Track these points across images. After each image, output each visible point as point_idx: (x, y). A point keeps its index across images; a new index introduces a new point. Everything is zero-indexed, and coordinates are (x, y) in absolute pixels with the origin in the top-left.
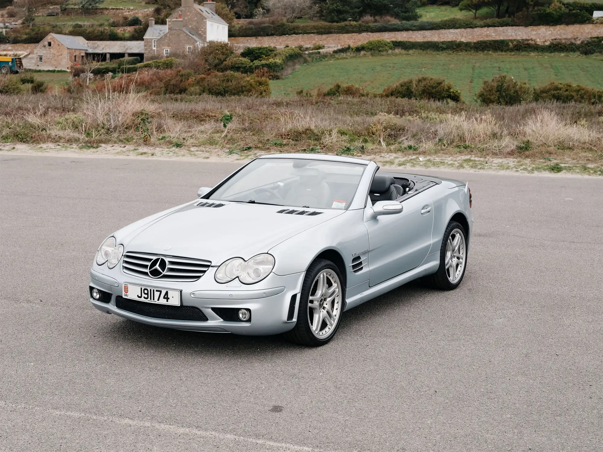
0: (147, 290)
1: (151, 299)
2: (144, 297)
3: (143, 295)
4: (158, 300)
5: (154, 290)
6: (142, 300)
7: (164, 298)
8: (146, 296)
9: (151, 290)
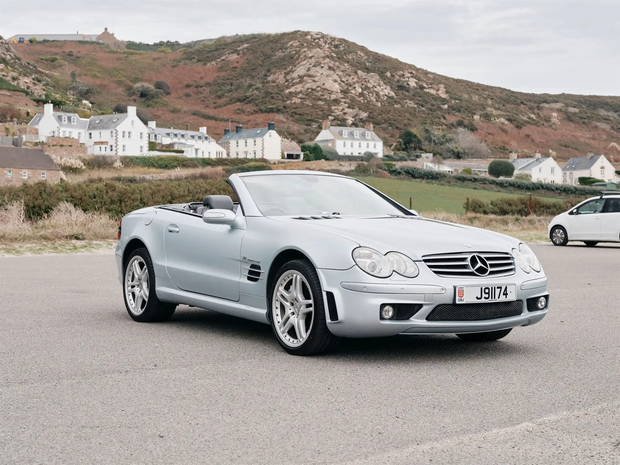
0: (488, 288)
1: (492, 298)
2: (485, 298)
3: (484, 295)
4: (499, 298)
5: (495, 288)
6: (483, 301)
7: (504, 294)
8: (487, 296)
9: (492, 288)
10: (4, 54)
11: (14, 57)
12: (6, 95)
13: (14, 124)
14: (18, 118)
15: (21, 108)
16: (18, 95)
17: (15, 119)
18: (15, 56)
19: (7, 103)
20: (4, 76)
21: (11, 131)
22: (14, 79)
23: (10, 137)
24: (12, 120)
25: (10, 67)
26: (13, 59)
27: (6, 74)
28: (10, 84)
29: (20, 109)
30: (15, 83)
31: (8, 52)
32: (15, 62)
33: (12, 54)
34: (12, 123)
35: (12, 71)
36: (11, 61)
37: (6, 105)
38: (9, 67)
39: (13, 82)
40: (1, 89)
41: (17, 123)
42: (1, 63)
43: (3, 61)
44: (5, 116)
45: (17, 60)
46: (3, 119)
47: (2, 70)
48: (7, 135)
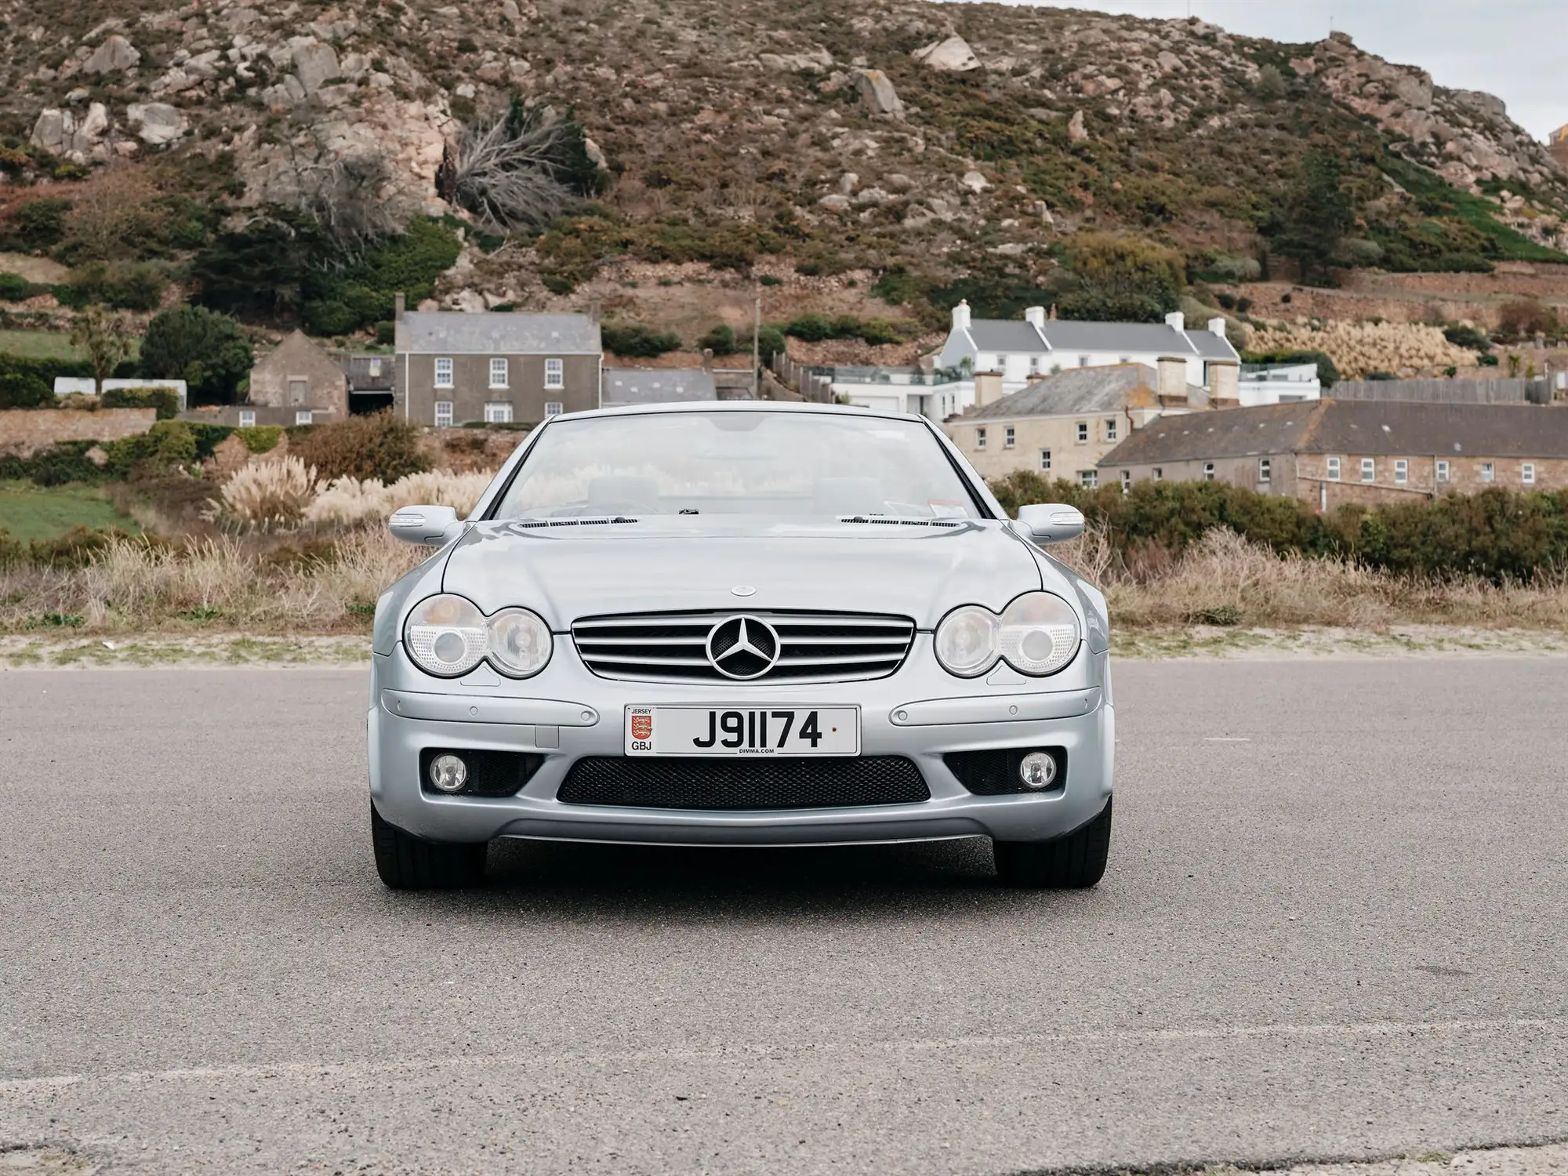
10: (1525, 171)
11: (1550, 177)
12: (1522, 274)
13: (1537, 347)
14: (1548, 332)
15: (1559, 305)
16: (1556, 273)
17: (1540, 334)
18: (1554, 173)
19: (1525, 295)
20: (1521, 225)
21: (1525, 362)
22: (1547, 232)
23: (1521, 378)
24: (1531, 337)
25: (1541, 202)
26: (1547, 180)
27: (1526, 221)
28: (1536, 245)
29: (1554, 309)
30: (1550, 243)
31: (1538, 167)
32: (1553, 189)
33: (1545, 170)
34: (1531, 344)
35: (1542, 212)
36: (1544, 188)
37: (1521, 299)
38: (1535, 203)
39: (1546, 239)
40: (1511, 259)
41: (1545, 344)
42: (1514, 194)
43: (1521, 188)
44: (1514, 326)
45: (1558, 184)
46: (1508, 333)
47: (1517, 212)
48: (1513, 375)
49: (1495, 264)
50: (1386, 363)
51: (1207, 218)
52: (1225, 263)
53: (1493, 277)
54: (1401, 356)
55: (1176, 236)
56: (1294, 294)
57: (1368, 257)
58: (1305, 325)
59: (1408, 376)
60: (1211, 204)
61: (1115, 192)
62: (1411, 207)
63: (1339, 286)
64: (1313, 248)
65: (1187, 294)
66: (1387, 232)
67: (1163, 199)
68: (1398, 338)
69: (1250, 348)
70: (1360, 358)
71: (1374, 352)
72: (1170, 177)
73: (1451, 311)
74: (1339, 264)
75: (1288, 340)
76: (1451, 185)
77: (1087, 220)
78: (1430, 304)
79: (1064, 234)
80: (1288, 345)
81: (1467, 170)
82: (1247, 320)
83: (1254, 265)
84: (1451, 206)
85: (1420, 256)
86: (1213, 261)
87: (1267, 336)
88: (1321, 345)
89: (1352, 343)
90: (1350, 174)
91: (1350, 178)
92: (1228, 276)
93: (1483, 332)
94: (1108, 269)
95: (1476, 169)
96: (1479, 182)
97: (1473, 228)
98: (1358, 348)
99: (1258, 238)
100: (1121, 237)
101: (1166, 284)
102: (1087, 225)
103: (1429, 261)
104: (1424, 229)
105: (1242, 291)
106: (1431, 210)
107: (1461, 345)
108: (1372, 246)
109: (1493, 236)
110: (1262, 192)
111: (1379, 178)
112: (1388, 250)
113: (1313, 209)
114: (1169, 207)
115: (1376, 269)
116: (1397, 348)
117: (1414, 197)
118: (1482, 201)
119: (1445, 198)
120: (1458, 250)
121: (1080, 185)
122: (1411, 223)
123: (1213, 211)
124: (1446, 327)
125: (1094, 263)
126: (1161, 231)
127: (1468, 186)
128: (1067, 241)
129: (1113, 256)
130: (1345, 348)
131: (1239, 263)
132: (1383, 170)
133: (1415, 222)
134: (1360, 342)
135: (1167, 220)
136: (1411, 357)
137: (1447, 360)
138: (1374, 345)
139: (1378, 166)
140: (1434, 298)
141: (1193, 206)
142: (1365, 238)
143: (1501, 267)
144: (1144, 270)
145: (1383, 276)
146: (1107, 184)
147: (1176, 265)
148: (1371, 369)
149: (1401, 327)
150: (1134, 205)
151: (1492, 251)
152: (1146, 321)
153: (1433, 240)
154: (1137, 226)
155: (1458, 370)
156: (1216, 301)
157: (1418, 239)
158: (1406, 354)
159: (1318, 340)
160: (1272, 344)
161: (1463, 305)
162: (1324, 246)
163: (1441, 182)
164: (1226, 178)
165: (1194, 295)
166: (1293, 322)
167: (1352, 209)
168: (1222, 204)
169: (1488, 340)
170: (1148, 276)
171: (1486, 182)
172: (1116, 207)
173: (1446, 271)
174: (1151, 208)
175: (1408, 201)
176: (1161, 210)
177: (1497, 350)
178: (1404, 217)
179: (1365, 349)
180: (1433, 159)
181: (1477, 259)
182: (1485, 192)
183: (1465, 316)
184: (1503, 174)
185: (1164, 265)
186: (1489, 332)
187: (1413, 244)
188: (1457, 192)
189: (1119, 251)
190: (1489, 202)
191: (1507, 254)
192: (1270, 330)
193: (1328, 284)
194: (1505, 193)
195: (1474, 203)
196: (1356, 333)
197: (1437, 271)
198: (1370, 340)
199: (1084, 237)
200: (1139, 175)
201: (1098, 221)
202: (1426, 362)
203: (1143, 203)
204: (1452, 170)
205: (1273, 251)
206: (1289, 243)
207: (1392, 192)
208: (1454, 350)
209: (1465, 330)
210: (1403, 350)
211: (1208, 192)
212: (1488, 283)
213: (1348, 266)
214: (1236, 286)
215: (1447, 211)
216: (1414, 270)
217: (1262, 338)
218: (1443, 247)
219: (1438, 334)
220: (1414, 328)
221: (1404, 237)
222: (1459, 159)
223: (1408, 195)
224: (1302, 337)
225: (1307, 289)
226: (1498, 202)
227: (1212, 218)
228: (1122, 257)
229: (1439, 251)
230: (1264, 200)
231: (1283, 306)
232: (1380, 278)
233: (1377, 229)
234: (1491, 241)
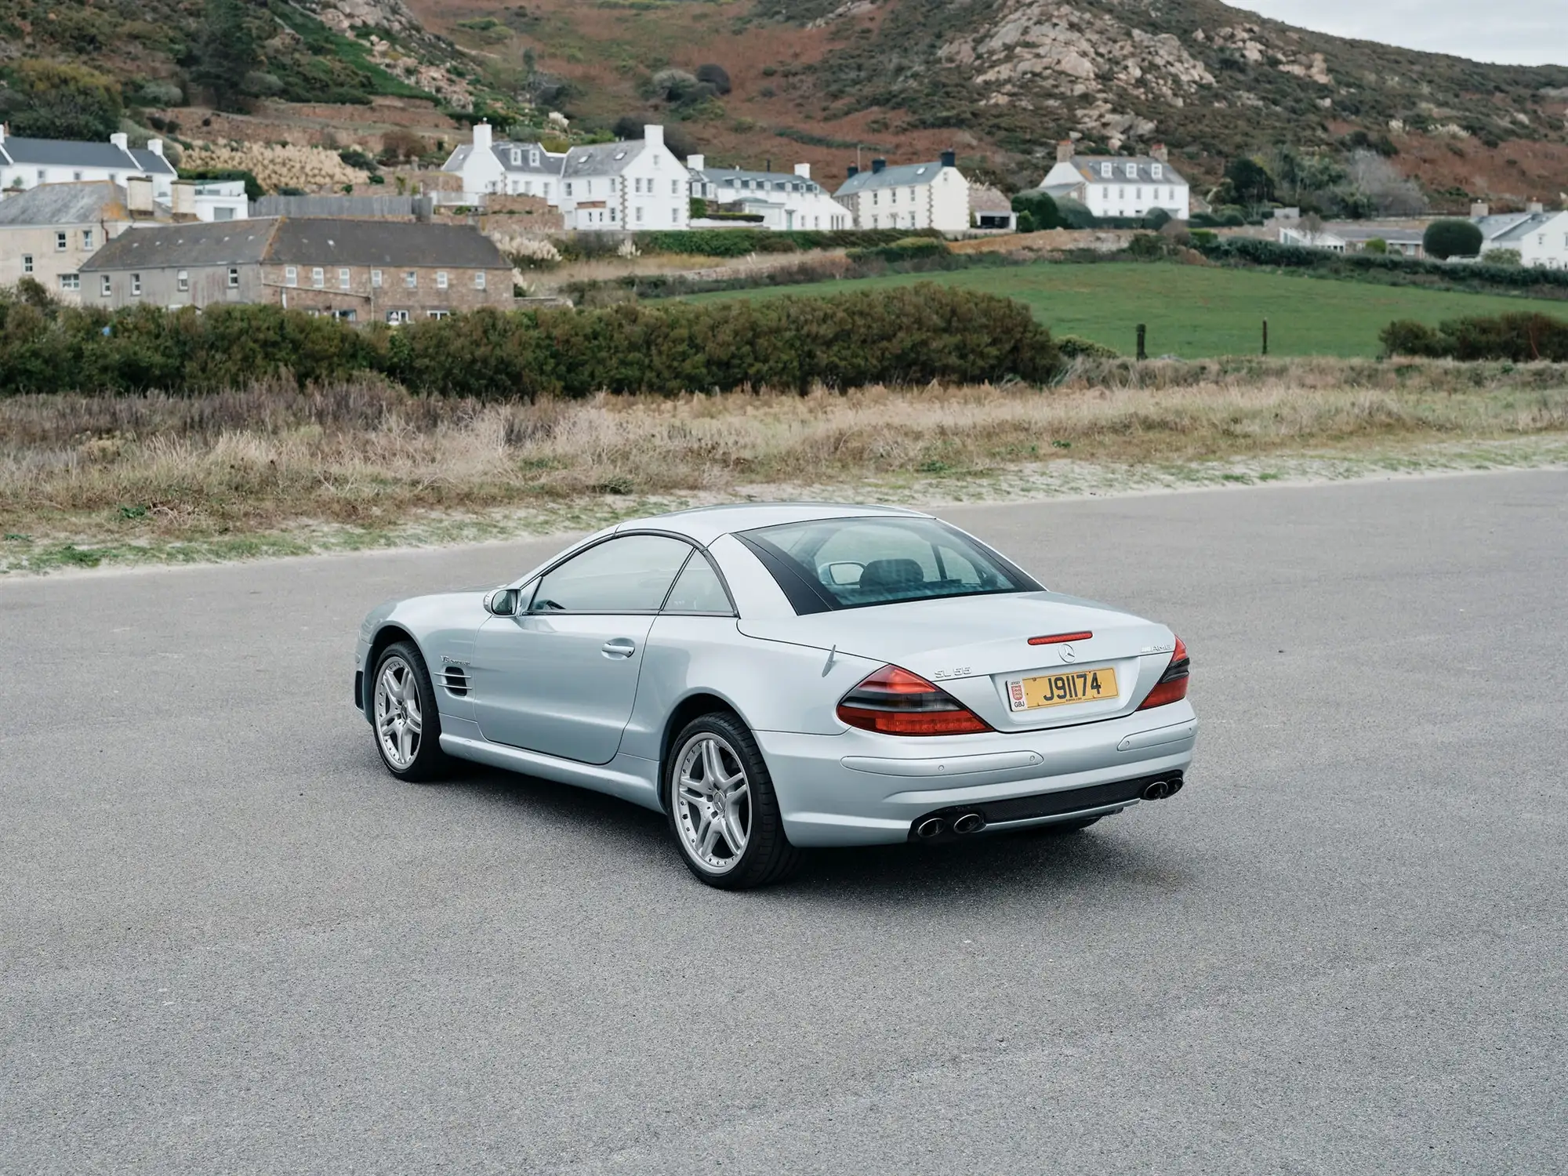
10: (388, 20)
11: (408, 26)
12: (395, 107)
13: (413, 169)
14: (421, 157)
16: (419, 107)
17: (415, 158)
18: (410, 22)
19: (397, 124)
20: (388, 66)
21: (410, 183)
22: (409, 72)
23: (407, 195)
24: (408, 162)
25: (403, 47)
27: (392, 62)
28: (401, 84)
29: (423, 137)
30: (412, 81)
31: (398, 17)
32: (410, 36)
33: (403, 20)
34: (408, 167)
35: (404, 55)
36: (403, 35)
37: (397, 129)
38: (398, 47)
39: (408, 78)
40: (384, 95)
41: (420, 167)
42: (381, 39)
43: (386, 34)
44: (395, 151)
45: (414, 32)
46: (389, 157)
47: (384, 54)
48: (400, 193)
49: (372, 97)
50: (295, 180)
51: (131, 49)
52: (152, 89)
53: (373, 109)
54: (307, 175)
55: (108, 65)
56: (213, 119)
57: (270, 88)
58: (225, 146)
59: (313, 192)
60: (134, 37)
61: (51, 22)
62: (300, 46)
63: (248, 113)
64: (227, 80)
65: (124, 116)
66: (284, 67)
67: (94, 31)
68: (303, 159)
69: (183, 166)
70: (273, 175)
71: (284, 171)
72: (96, 10)
73: (344, 137)
74: (249, 94)
75: (212, 159)
76: (330, 29)
77: (29, 46)
78: (326, 131)
79: (10, 58)
80: (213, 162)
81: (342, 17)
82: (176, 140)
83: (176, 92)
84: (333, 47)
85: (313, 89)
86: (142, 87)
87: (195, 154)
88: (240, 163)
89: (266, 162)
90: (248, 15)
91: (248, 19)
92: (155, 101)
93: (371, 156)
94: (53, 92)
95: (350, 16)
96: (352, 27)
97: (353, 67)
98: (271, 167)
99: (178, 68)
100: (62, 64)
101: (105, 107)
102: (31, 52)
103: (319, 93)
104: (314, 66)
105: (169, 115)
106: (317, 50)
107: (354, 166)
108: (273, 79)
109: (369, 74)
110: (175, 28)
111: (272, 20)
112: (287, 83)
113: (226, 46)
114: (101, 38)
115: (276, 98)
116: (303, 168)
117: (302, 38)
118: (356, 44)
119: (327, 40)
120: (342, 85)
121: (19, 15)
122: (304, 60)
123: (137, 42)
124: (340, 151)
125: (41, 86)
126: (93, 59)
127: (344, 31)
128: (14, 65)
129: (57, 80)
130: (260, 167)
131: (163, 90)
132: (274, 13)
133: (305, 58)
134: (272, 161)
135: (98, 49)
136: (314, 176)
137: (344, 179)
138: (284, 164)
139: (270, 9)
140: (328, 126)
141: (119, 37)
142: (269, 72)
143: (378, 101)
144: (86, 94)
145: (283, 105)
146: (42, 15)
147: (113, 90)
148: (283, 185)
149: (304, 149)
150: (68, 34)
151: (368, 86)
152: (90, 140)
153: (322, 76)
154: (72, 54)
155: (354, 188)
156: (149, 123)
157: (310, 75)
158: (310, 173)
159: (237, 160)
160: (199, 162)
161: (352, 132)
162: (236, 78)
163: (322, 26)
164: (144, 13)
165: (130, 117)
166: (215, 143)
167: (254, 46)
168: (144, 37)
169: (375, 162)
170: (90, 100)
171: (358, 28)
172: (52, 35)
173: (335, 102)
174: (83, 38)
175: (298, 41)
176: (92, 40)
177: (383, 171)
178: (297, 55)
179: (277, 168)
180: (314, 6)
181: (359, 93)
182: (358, 36)
183: (354, 142)
184: (371, 22)
185: (102, 90)
186: (375, 155)
187: (306, 79)
188: (335, 35)
189: (63, 76)
190: (361, 45)
191: (380, 90)
192: (197, 150)
193: (240, 111)
194: (374, 38)
195: (351, 45)
196: (268, 154)
197: (326, 102)
198: (280, 160)
199: (29, 63)
200: (68, 8)
201: (38, 47)
202: (328, 180)
203: (76, 33)
204: (330, 16)
205: (193, 80)
206: (208, 75)
207: (283, 33)
208: (349, 170)
209: (356, 153)
210: (307, 169)
211: (129, 26)
212: (368, 114)
213: (257, 96)
214: (163, 110)
215: (329, 52)
216: (308, 101)
217: (190, 156)
218: (330, 83)
219: (334, 156)
220: (315, 150)
221: (298, 73)
222: (335, 7)
223: (297, 36)
224: (224, 157)
225: (224, 114)
226: (368, 44)
227: (136, 48)
228: (65, 81)
229: (327, 86)
230: (179, 35)
231: (205, 129)
232: (282, 107)
233: (277, 66)
234: (368, 78)
